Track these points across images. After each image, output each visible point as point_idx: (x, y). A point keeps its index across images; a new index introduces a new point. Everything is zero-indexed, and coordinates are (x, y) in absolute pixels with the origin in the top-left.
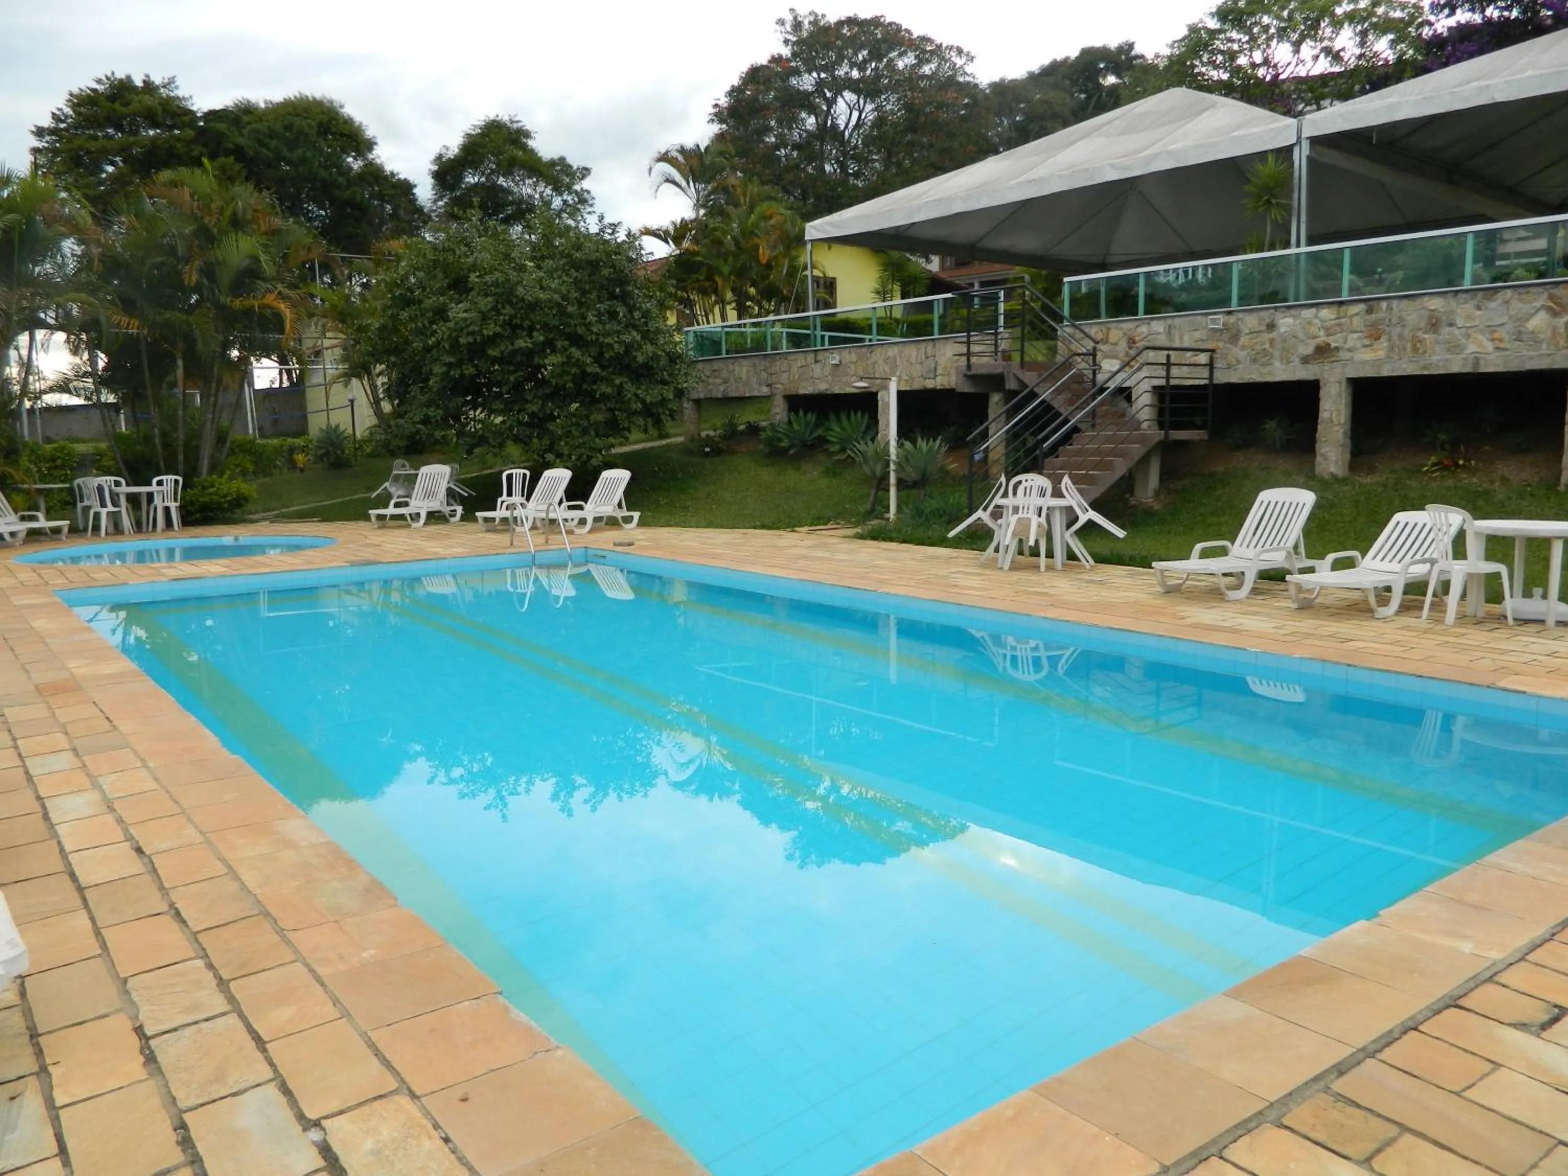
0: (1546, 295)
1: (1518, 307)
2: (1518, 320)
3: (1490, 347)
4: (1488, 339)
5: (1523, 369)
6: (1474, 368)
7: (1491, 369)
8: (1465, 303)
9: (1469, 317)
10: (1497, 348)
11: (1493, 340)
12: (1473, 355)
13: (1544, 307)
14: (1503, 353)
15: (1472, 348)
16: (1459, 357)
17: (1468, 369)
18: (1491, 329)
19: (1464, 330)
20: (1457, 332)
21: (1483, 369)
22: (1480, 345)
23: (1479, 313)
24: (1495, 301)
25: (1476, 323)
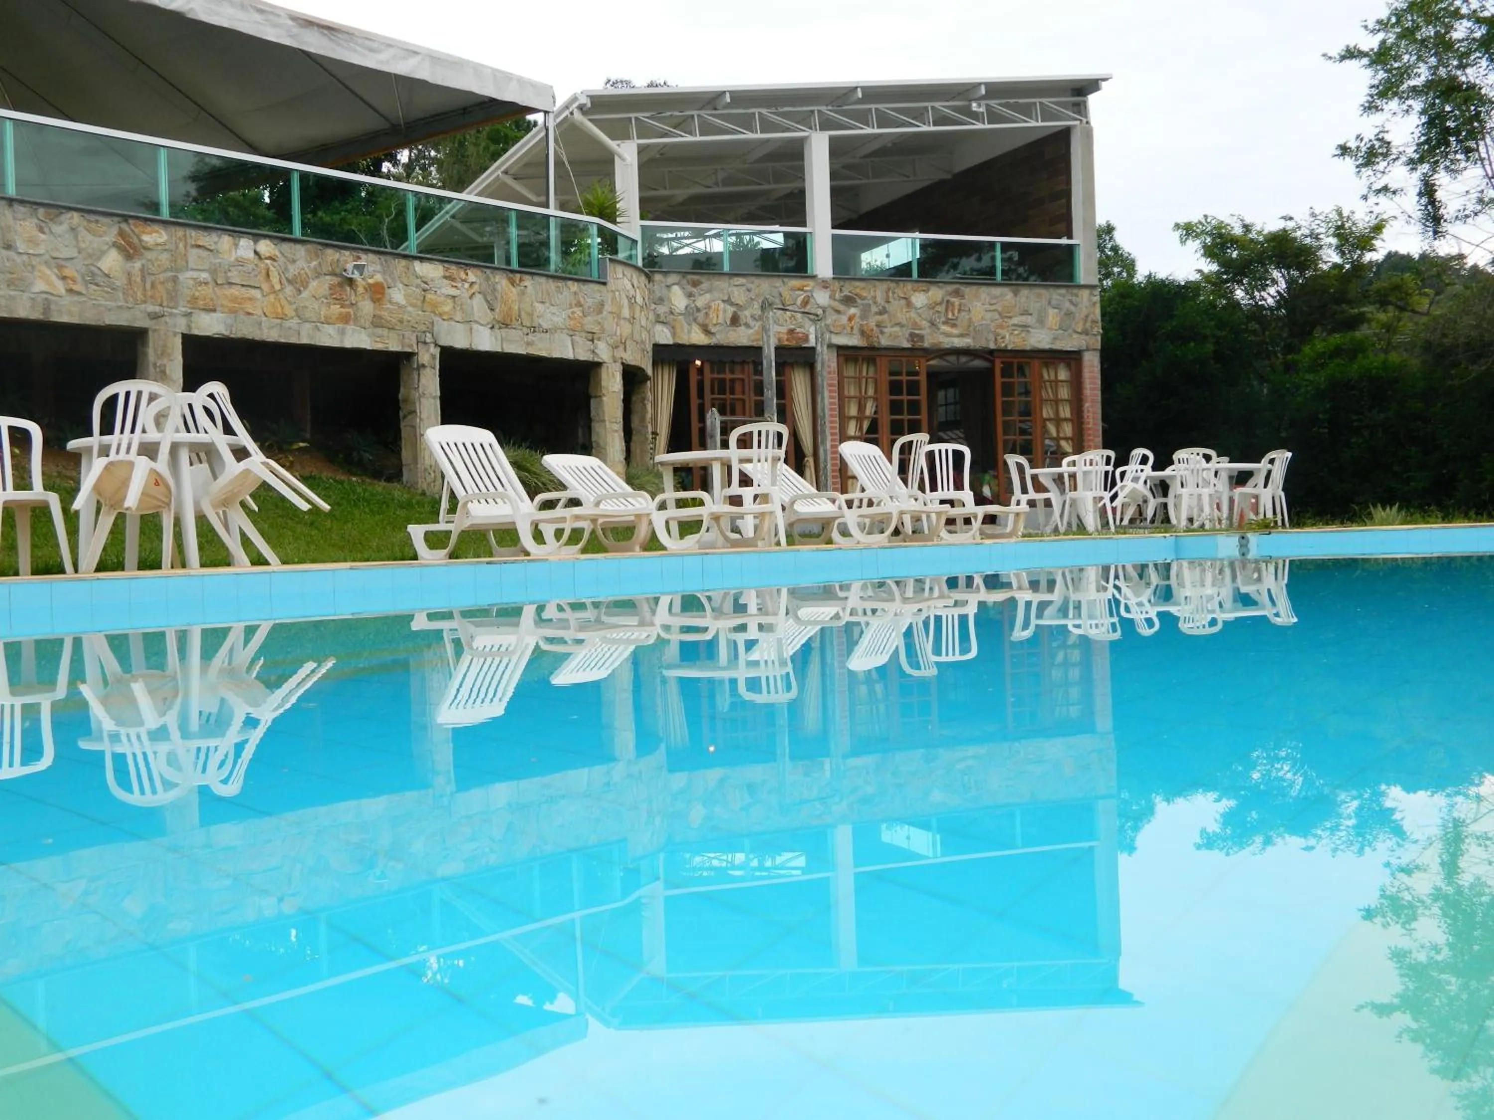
0: (114, 230)
1: (88, 240)
2: (90, 256)
3: (60, 287)
4: (57, 276)
5: (101, 323)
6: (44, 313)
7: (65, 319)
8: (24, 219)
9: (31, 241)
10: (70, 291)
11: (64, 278)
12: (45, 296)
13: (115, 245)
14: (76, 298)
15: (40, 286)
16: (25, 296)
17: (36, 315)
18: (58, 264)
19: (25, 257)
20: (18, 259)
21: (56, 318)
22: (49, 282)
23: (42, 236)
24: (61, 224)
25: (42, 252)
